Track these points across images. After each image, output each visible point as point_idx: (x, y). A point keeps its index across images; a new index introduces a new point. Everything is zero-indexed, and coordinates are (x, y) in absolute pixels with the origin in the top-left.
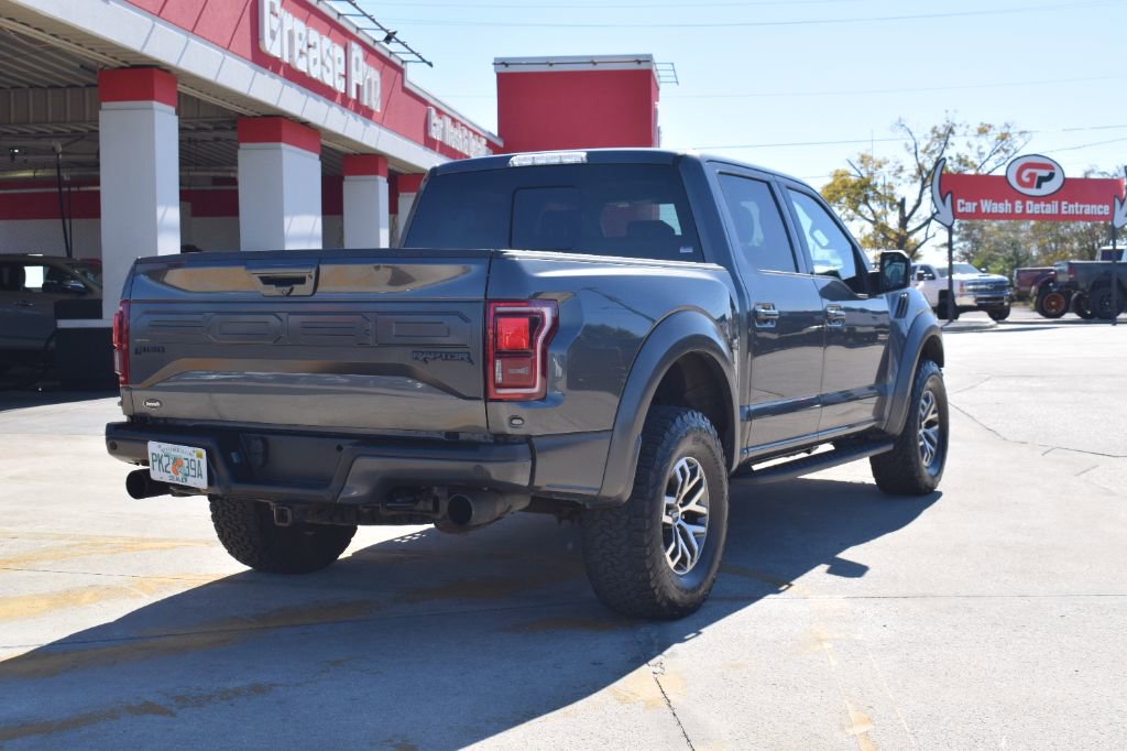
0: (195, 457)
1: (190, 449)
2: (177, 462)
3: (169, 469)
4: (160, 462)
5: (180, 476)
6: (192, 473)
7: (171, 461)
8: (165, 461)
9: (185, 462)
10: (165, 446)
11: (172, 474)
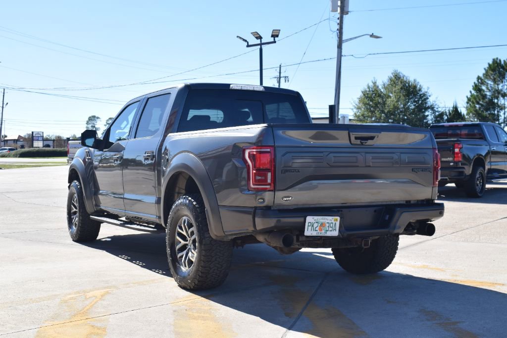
0: (333, 221)
1: (330, 218)
2: (322, 225)
3: (317, 229)
4: (313, 226)
5: (323, 231)
6: (330, 229)
7: (319, 225)
8: (315, 225)
9: (327, 225)
10: (316, 218)
11: (319, 231)
